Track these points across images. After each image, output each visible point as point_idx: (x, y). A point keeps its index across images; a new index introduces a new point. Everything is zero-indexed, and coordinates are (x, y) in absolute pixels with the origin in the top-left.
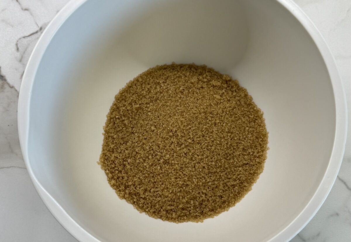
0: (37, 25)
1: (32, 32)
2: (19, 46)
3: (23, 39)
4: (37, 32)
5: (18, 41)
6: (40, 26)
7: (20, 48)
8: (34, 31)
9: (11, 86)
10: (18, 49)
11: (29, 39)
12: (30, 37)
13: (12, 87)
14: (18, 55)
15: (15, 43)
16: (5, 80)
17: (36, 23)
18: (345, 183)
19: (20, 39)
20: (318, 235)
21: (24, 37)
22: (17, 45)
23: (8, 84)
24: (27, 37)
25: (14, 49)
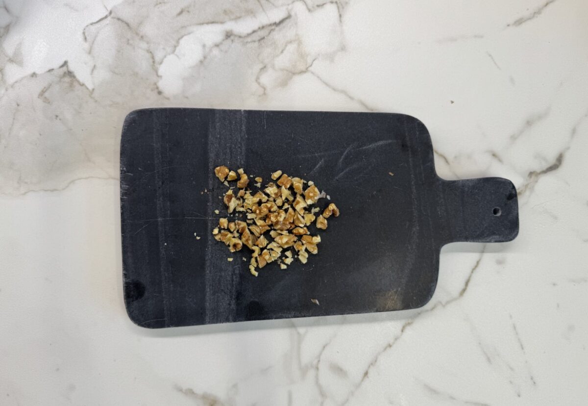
0: (106, 8)
1: (100, 18)
2: (86, 34)
3: (91, 26)
4: (106, 17)
5: (85, 29)
6: (109, 9)
7: (88, 38)
8: (103, 15)
9: (81, 83)
10: (85, 39)
11: (98, 25)
12: (99, 23)
13: (83, 85)
14: (86, 46)
15: (82, 31)
16: (74, 77)
17: (105, 6)
19: (87, 26)
21: (92, 24)
22: (84, 33)
23: (78, 82)
24: (95, 23)
25: (81, 38)
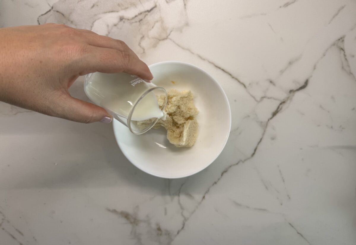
0: (49, 5)
1: (46, 11)
2: (40, 22)
4: (50, 11)
5: (38, 18)
6: (51, 6)
8: (48, 10)
11: (46, 16)
12: (46, 14)
17: (48, 4)
18: (254, 97)
19: (40, 16)
20: (238, 129)
21: (42, 15)
22: (38, 21)
24: (44, 14)
